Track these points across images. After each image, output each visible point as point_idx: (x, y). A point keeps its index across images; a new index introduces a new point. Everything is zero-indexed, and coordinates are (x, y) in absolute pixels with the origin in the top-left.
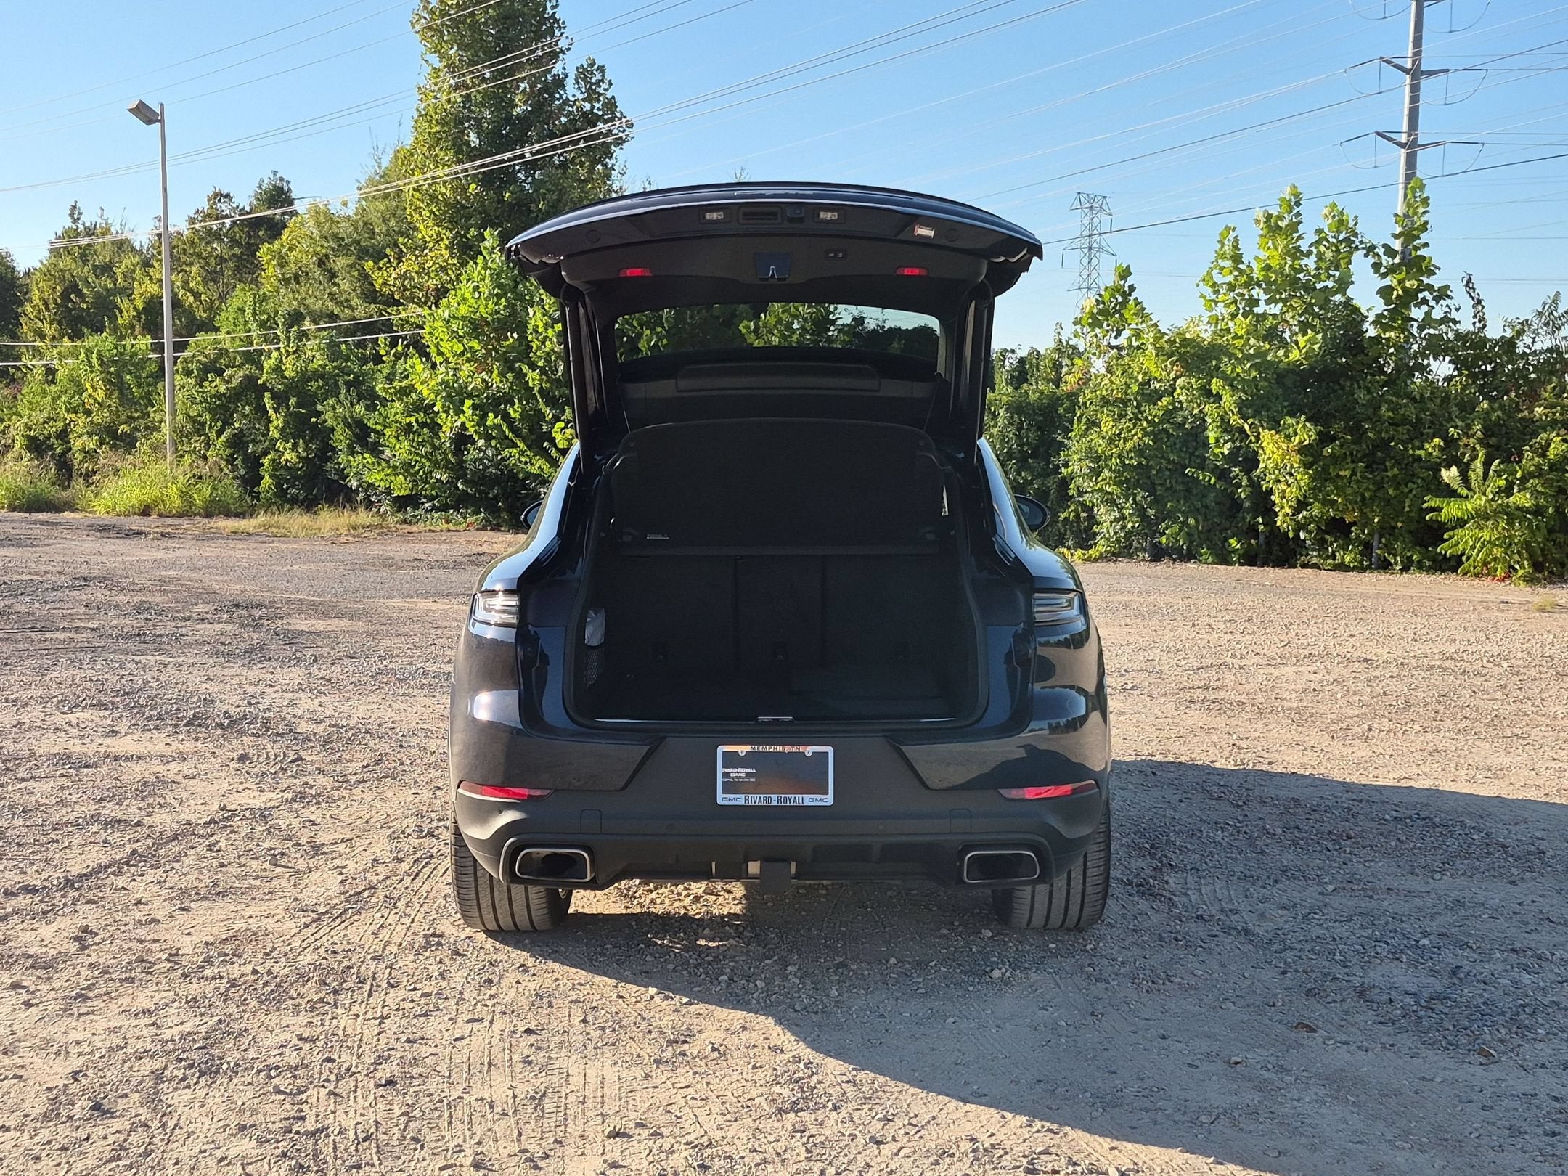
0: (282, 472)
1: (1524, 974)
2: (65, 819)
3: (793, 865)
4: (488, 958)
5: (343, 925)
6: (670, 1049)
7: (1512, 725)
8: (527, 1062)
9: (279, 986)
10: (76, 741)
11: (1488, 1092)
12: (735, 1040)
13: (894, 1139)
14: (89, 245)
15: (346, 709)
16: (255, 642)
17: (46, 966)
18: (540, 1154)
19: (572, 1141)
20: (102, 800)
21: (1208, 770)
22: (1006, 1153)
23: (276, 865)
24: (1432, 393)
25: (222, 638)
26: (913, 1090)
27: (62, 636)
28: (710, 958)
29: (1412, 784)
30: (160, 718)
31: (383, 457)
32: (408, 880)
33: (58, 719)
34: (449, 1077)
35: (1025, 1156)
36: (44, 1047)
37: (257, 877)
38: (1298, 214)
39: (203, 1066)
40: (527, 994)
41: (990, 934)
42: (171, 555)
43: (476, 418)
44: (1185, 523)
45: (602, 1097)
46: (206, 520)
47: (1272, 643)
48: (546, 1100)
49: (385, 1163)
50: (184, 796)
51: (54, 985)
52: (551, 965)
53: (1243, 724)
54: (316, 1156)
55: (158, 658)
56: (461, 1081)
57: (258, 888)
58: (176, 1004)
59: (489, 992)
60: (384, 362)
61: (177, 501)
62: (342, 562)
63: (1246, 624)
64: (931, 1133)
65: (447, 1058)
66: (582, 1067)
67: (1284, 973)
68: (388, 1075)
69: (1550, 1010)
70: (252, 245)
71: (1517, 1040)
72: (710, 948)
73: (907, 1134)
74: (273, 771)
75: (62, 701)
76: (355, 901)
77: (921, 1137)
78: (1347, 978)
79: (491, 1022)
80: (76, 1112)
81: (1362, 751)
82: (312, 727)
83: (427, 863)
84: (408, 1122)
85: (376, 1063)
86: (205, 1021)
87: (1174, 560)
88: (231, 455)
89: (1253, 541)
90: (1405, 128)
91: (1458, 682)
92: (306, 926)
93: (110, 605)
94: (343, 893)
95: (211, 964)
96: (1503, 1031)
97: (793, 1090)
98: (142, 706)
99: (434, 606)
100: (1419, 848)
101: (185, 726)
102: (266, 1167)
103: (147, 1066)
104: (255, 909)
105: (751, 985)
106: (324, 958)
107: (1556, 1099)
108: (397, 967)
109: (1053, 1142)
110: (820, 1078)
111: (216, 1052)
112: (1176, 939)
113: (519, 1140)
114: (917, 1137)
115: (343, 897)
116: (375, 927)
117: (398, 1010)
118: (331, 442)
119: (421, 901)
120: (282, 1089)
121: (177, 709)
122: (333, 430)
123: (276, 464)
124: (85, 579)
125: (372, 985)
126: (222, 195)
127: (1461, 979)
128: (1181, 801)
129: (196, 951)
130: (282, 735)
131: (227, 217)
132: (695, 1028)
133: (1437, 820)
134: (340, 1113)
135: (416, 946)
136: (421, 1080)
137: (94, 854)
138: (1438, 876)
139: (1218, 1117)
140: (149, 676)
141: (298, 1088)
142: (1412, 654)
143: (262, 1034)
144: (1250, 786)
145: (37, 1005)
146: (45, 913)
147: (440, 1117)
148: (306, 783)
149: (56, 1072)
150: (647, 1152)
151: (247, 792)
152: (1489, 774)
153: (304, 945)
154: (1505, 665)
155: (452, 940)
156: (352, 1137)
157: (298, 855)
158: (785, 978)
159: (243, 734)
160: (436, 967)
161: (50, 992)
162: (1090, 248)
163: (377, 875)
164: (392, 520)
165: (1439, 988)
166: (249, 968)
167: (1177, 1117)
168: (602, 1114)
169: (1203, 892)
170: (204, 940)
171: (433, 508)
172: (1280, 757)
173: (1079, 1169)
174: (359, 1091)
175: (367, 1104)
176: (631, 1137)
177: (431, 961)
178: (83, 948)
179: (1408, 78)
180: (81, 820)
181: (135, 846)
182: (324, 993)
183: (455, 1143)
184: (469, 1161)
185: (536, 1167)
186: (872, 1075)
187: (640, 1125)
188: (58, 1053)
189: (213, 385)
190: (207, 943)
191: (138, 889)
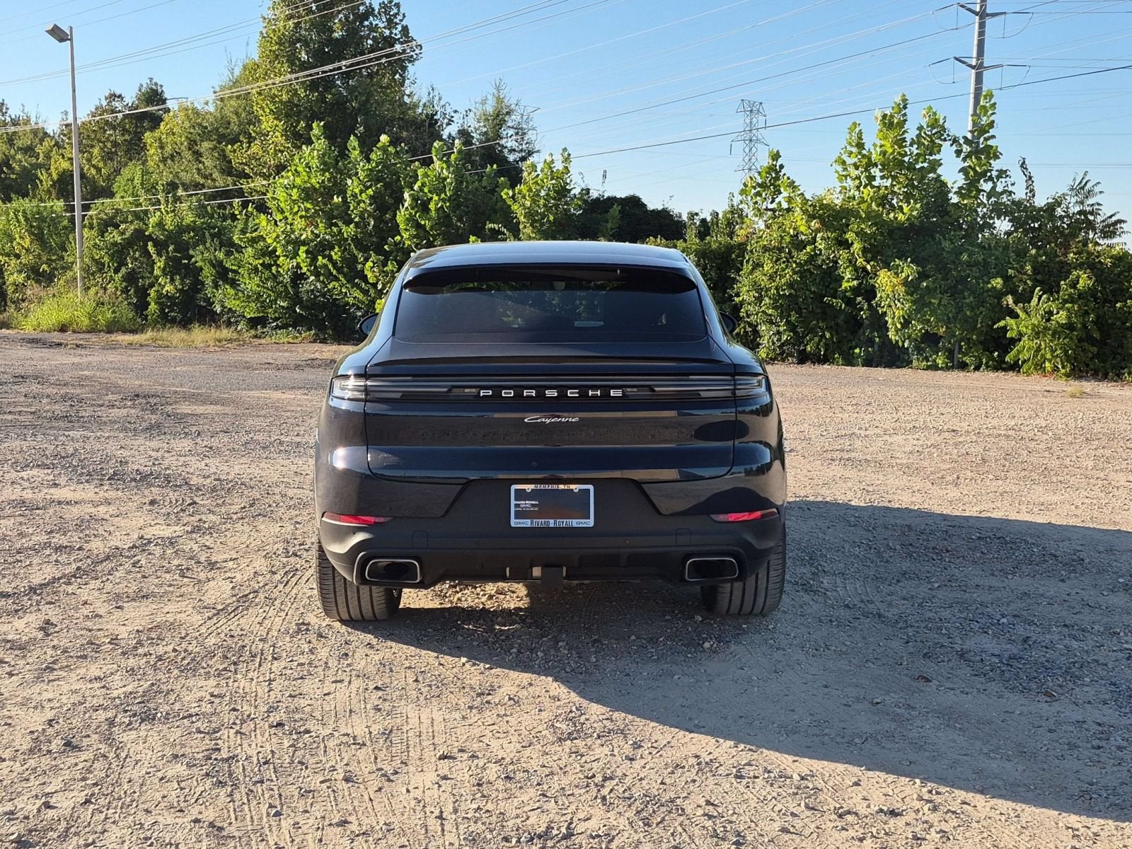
0: (164, 300)
1: (1073, 641)
2: (25, 546)
3: (564, 568)
4: (343, 639)
5: (236, 618)
6: (479, 699)
7: (1057, 474)
8: (377, 709)
9: (193, 660)
10: (29, 491)
11: (1052, 720)
12: (525, 693)
13: (642, 757)
14: (15, 132)
15: (225, 468)
16: (153, 422)
17: (21, 647)
18: (391, 771)
19: (413, 762)
20: (52, 532)
21: (847, 507)
22: (721, 765)
23: (184, 577)
24: (996, 243)
25: (129, 419)
26: (653, 724)
27: (10, 417)
28: (503, 637)
29: (989, 515)
30: (89, 474)
31: (239, 288)
32: (281, 587)
33: (13, 475)
34: (322, 720)
35: (734, 767)
36: (24, 704)
37: (170, 585)
38: (905, 115)
39: (143, 715)
40: (374, 663)
41: (700, 619)
42: (85, 360)
43: (308, 260)
44: (823, 336)
45: (433, 732)
46: (108, 335)
47: (886, 420)
48: (393, 735)
49: (281, 779)
50: (112, 529)
51: (28, 661)
52: (389, 643)
53: (869, 475)
54: (230, 775)
55: (82, 433)
56: (331, 723)
57: (172, 592)
58: (119, 673)
59: (346, 662)
60: (238, 220)
61: (86, 322)
62: (213, 365)
63: (867, 407)
64: (667, 753)
65: (320, 708)
66: (417, 712)
67: (907, 642)
68: (278, 719)
69: (1092, 665)
70: (139, 133)
71: (1071, 685)
72: (502, 630)
73: (650, 753)
74: (175, 511)
75: (14, 463)
76: (243, 601)
77: (661, 756)
78: (950, 645)
79: (350, 682)
80: (53, 747)
81: (953, 493)
82: (201, 480)
83: (294, 575)
84: (295, 751)
85: (268, 711)
86: (141, 684)
87: (814, 363)
88: (126, 287)
89: (870, 349)
90: (975, 55)
91: (1018, 445)
92: (210, 618)
93: (43, 396)
94: (235, 596)
95: (142, 645)
96: (1061, 679)
97: (568, 725)
98: (75, 466)
99: (284, 396)
100: (997, 558)
101: (109, 479)
102: (195, 783)
103: (102, 716)
104: (171, 607)
105: (534, 655)
106: (225, 640)
107: (1099, 724)
108: (278, 646)
109: (753, 758)
110: (587, 717)
111: (152, 705)
112: (831, 621)
113: (375, 762)
114: (658, 755)
115: (234, 598)
116: (259, 619)
117: (281, 675)
118: (200, 278)
119: (292, 600)
120: (202, 730)
121: (101, 468)
122: (201, 269)
123: (160, 295)
124: (22, 377)
125: (261, 658)
126: (115, 96)
127: (1030, 645)
128: (829, 528)
129: (131, 636)
130: (180, 486)
131: (120, 112)
132: (496, 685)
133: (1008, 539)
134: (245, 745)
135: (291, 631)
136: (302, 723)
137: (49, 570)
138: (1010, 577)
139: (866, 739)
140: (77, 445)
141: (214, 729)
142: (985, 426)
143: (184, 692)
144: (876, 517)
145: (17, 674)
146: (17, 611)
147: (317, 747)
148: (200, 520)
149: (36, 721)
150: (468, 768)
151: (158, 526)
152: (1043, 508)
153: (209, 631)
154: (1050, 434)
155: (316, 627)
156: (255, 762)
157: (199, 570)
158: (557, 650)
159: (152, 485)
160: (306, 646)
161: (27, 665)
162: (751, 140)
163: (258, 583)
164: (247, 335)
165: (1015, 651)
166: (170, 648)
167: (839, 739)
168: (434, 744)
169: (848, 588)
170: (136, 628)
171: (277, 327)
172: (896, 497)
173: (772, 775)
174: (258, 731)
175: (264, 739)
176: (456, 758)
177: (303, 642)
178: (48, 635)
179: (977, 18)
180: (37, 546)
181: (79, 564)
182: (226, 664)
183: (330, 764)
184: (341, 776)
185: (389, 780)
186: (624, 714)
187: (461, 751)
188: (35, 708)
189: (111, 236)
190: (138, 631)
191: (84, 594)
